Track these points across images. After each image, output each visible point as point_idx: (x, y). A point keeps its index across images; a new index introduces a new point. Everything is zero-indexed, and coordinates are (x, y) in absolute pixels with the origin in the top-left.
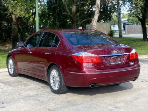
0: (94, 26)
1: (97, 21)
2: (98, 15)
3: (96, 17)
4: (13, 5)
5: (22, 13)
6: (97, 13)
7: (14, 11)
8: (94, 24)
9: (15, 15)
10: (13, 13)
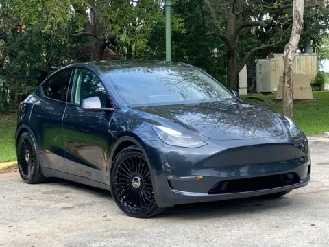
0: (290, 61)
1: (295, 50)
2: (298, 36)
3: (295, 41)
6: (297, 33)
8: (289, 57)
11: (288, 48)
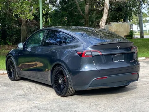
0: (103, 26)
3: (105, 17)
6: (106, 13)
11: (102, 20)
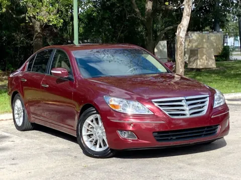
0: (181, 38)
1: (186, 29)
2: (189, 18)
4: (34, 4)
5: (52, 17)
6: (187, 15)
7: (38, 13)
8: (181, 35)
9: (39, 21)
10: (36, 17)
11: (180, 27)
